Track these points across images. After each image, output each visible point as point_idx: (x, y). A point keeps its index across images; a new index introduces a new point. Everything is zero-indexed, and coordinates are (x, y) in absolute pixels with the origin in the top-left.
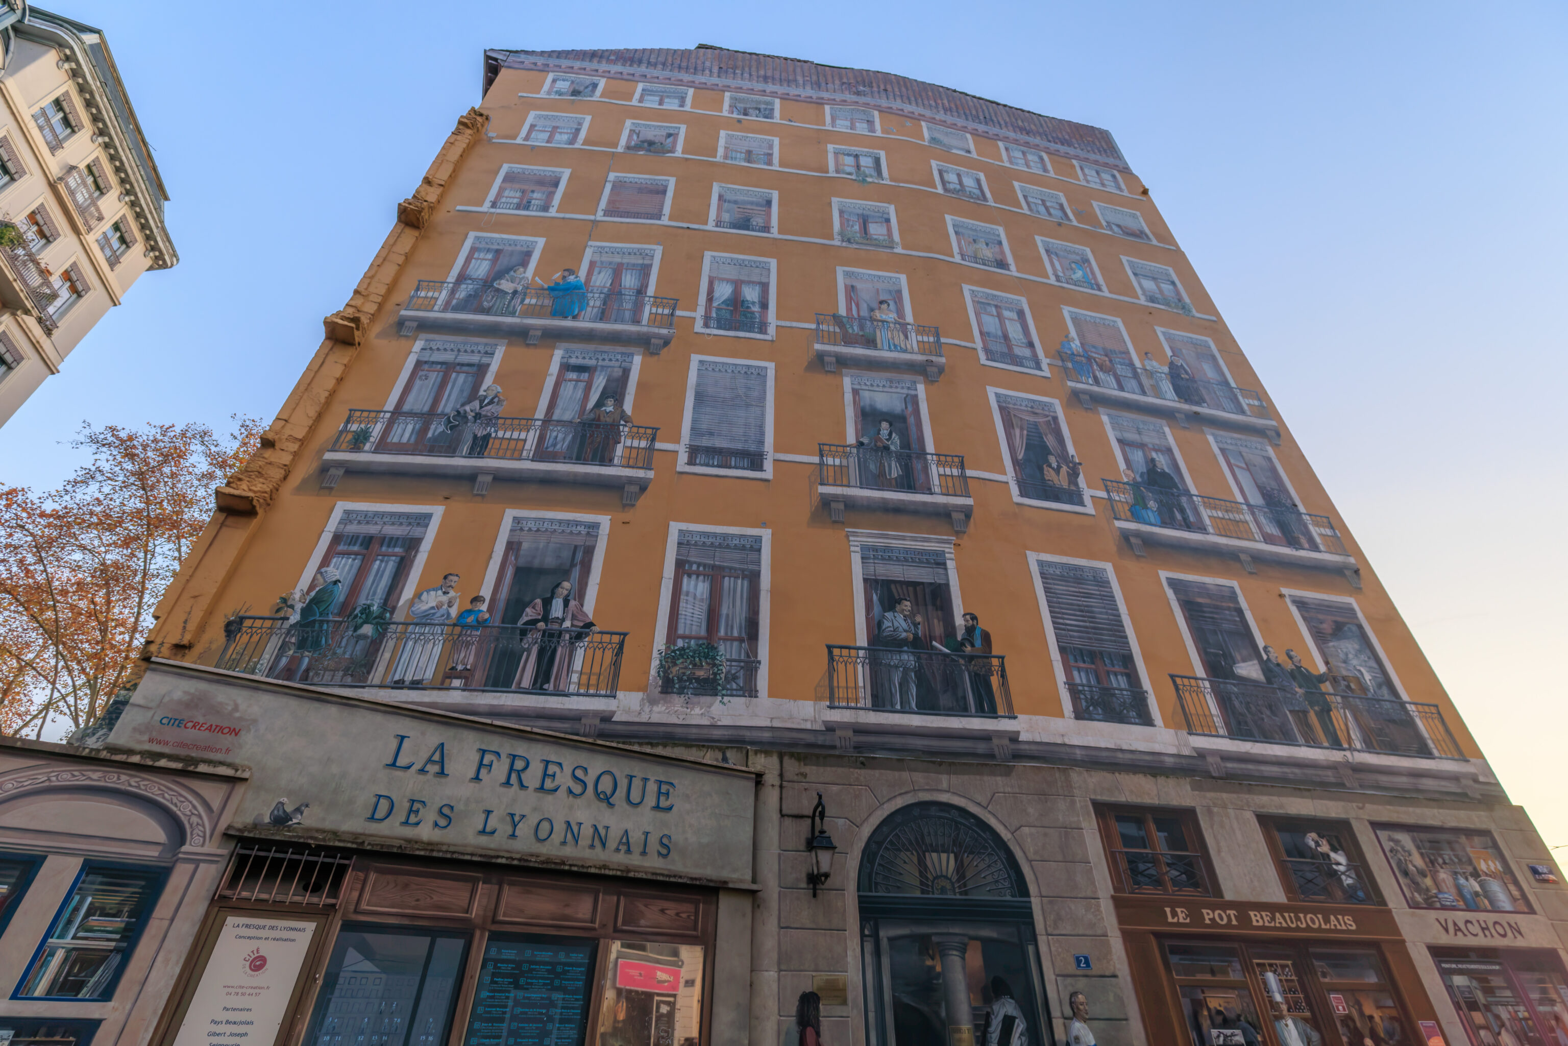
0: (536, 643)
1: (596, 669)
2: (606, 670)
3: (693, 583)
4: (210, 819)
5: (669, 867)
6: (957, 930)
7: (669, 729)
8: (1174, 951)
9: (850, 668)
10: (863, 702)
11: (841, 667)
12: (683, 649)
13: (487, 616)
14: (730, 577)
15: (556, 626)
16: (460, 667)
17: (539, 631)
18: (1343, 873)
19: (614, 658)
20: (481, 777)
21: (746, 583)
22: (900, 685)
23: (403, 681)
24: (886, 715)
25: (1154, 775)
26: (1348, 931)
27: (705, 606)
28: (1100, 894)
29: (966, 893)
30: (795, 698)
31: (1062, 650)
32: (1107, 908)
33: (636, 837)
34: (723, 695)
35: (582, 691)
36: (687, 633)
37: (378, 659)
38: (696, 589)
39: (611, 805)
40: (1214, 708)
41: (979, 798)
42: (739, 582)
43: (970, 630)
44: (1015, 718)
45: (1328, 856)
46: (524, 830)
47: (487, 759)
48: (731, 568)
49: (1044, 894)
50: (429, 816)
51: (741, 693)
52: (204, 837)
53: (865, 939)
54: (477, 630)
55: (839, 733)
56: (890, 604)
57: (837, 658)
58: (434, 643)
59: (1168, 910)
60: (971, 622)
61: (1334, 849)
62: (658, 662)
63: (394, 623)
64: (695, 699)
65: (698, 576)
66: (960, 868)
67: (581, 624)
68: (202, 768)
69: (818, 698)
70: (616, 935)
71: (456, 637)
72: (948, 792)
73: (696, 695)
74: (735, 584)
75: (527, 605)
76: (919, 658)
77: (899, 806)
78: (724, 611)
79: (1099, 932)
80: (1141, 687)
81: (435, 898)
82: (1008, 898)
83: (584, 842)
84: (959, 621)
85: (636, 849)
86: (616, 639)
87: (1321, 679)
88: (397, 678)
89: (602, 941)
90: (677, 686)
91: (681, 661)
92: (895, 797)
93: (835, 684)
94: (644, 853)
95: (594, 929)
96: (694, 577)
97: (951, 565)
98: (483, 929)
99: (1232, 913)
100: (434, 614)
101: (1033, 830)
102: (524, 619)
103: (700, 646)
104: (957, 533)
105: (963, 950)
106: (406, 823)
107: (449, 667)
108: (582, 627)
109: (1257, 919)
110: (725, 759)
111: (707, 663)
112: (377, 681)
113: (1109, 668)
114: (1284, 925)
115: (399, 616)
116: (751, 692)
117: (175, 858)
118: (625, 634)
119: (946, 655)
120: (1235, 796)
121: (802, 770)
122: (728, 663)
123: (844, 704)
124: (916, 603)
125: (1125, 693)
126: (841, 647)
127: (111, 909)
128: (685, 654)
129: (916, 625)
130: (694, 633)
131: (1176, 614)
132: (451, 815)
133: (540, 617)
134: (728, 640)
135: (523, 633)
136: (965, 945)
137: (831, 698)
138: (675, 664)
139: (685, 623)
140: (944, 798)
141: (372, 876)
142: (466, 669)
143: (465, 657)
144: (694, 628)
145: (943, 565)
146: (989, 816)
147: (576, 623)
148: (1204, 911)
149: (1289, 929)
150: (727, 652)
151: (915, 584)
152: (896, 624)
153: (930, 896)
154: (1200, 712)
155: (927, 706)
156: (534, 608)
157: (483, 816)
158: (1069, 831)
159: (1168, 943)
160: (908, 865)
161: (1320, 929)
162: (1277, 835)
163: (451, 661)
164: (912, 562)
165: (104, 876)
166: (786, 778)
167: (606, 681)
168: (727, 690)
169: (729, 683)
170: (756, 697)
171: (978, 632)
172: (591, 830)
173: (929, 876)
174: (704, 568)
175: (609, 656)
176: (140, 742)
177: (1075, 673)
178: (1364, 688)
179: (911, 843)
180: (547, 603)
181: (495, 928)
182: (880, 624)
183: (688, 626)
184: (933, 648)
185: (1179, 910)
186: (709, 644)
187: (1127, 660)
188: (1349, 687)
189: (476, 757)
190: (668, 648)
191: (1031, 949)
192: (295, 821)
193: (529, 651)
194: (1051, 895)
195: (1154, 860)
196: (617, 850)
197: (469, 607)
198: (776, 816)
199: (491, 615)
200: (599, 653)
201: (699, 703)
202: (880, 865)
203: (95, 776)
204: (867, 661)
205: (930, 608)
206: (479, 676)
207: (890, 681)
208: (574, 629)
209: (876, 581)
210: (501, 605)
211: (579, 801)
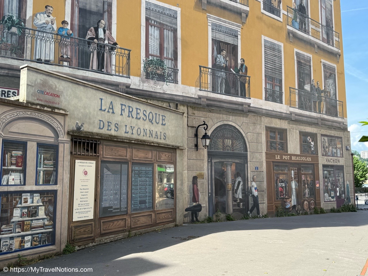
0: (95, 49)
1: (121, 65)
2: (125, 65)
3: (153, 30)
4: (62, 129)
5: (166, 143)
6: (230, 160)
7: (150, 93)
8: (276, 166)
9: (206, 75)
10: (209, 89)
11: (203, 75)
12: (151, 60)
13: (71, 32)
14: (166, 29)
15: (102, 42)
16: (65, 56)
17: (96, 43)
18: (312, 147)
19: (127, 61)
20: (122, 114)
21: (172, 33)
22: (220, 83)
23: (41, 60)
24: (216, 94)
25: (280, 119)
26: (309, 161)
27: (158, 43)
28: (263, 152)
29: (233, 151)
30: (190, 85)
31: (266, 76)
32: (264, 155)
33: (159, 133)
34: (167, 82)
35: (117, 74)
36: (153, 53)
37: (25, 47)
38: (154, 33)
39: (152, 123)
40: (297, 100)
41: (239, 124)
42: (170, 32)
43: (242, 65)
44: (250, 99)
45: (311, 143)
46: (135, 131)
47: (123, 107)
48: (166, 25)
49: (251, 151)
50: (113, 127)
51: (172, 81)
52: (63, 135)
53: (209, 162)
54: (68, 39)
55: (202, 99)
56: (219, 52)
57: (202, 71)
58: (50, 42)
59: (276, 156)
60: (242, 62)
61: (312, 141)
62: (143, 65)
63: (27, 29)
64: (157, 82)
65: (155, 27)
66: (232, 144)
67: (112, 43)
68: (56, 111)
69: (196, 86)
70: (157, 162)
71: (59, 41)
72: (232, 121)
73: (157, 80)
74: (168, 33)
75: (88, 29)
76: (226, 74)
77: (219, 125)
78: (165, 46)
79: (261, 161)
80: (282, 91)
81: (119, 153)
82: (243, 152)
83: (148, 135)
84: (239, 62)
85: (159, 138)
86: (127, 52)
87: (322, 91)
88: (37, 58)
89: (154, 164)
90: (151, 76)
91: (151, 65)
92: (218, 122)
93: (202, 82)
94: (160, 139)
95: (152, 161)
96: (153, 27)
97: (239, 37)
98: (130, 161)
99: (289, 156)
100: (46, 27)
101: (251, 134)
102: (88, 37)
103: (158, 60)
104: (243, 23)
105: (231, 165)
106: (108, 129)
107: (60, 56)
108: (113, 45)
109: (293, 158)
110: (170, 106)
111: (161, 68)
112: (28, 58)
113: (276, 84)
114: (298, 160)
115: (28, 25)
116: (175, 81)
117: (58, 142)
118: (130, 51)
119: (234, 74)
120: (296, 126)
121: (194, 112)
122: (168, 69)
123: (204, 89)
124: (227, 52)
125: (278, 92)
126: (204, 67)
127: (48, 158)
128: (153, 62)
129: (227, 61)
130: (155, 54)
131: (295, 65)
132: (118, 127)
133: (95, 37)
134: (167, 59)
135: (89, 44)
136: (232, 164)
137: (200, 87)
138: (150, 67)
139: (152, 49)
140: (230, 123)
141: (104, 147)
142: (68, 57)
143: (66, 51)
144: (155, 51)
145: (237, 37)
146: (241, 129)
147: (110, 42)
148: (283, 156)
149: (299, 161)
150: (168, 64)
151: (228, 44)
152: (221, 60)
153: (225, 151)
154: (294, 100)
155: (227, 93)
156: (91, 31)
157: (125, 127)
158: (259, 134)
159: (275, 164)
160: (220, 142)
161: (304, 161)
162: (302, 137)
163: (60, 53)
164: (228, 34)
165: (44, 148)
166: (189, 115)
167: (126, 71)
168: (168, 80)
169: (168, 77)
170: (178, 84)
171: (244, 66)
172: (149, 131)
173: (225, 146)
174: (157, 23)
175: (125, 59)
176: (35, 100)
177: (267, 85)
178: (330, 96)
179: (221, 136)
180: (96, 30)
181: (133, 161)
182: (216, 59)
183: (153, 50)
184: (231, 71)
185: (278, 156)
186: (161, 60)
187: (281, 81)
188: (327, 94)
189: (120, 107)
190: (146, 59)
191: (246, 165)
192: (82, 129)
193: (93, 52)
194: (252, 151)
195: (276, 143)
196: (155, 138)
197: (62, 26)
198: (186, 126)
199: (73, 32)
200: (121, 58)
201: (159, 84)
202: (213, 142)
203: (29, 113)
204: (211, 74)
205: (231, 54)
206: (75, 61)
207: (218, 82)
208: (109, 45)
209: (216, 40)
210: (76, 27)
211: (145, 122)
